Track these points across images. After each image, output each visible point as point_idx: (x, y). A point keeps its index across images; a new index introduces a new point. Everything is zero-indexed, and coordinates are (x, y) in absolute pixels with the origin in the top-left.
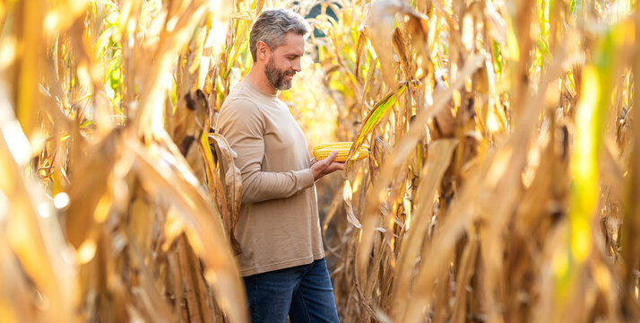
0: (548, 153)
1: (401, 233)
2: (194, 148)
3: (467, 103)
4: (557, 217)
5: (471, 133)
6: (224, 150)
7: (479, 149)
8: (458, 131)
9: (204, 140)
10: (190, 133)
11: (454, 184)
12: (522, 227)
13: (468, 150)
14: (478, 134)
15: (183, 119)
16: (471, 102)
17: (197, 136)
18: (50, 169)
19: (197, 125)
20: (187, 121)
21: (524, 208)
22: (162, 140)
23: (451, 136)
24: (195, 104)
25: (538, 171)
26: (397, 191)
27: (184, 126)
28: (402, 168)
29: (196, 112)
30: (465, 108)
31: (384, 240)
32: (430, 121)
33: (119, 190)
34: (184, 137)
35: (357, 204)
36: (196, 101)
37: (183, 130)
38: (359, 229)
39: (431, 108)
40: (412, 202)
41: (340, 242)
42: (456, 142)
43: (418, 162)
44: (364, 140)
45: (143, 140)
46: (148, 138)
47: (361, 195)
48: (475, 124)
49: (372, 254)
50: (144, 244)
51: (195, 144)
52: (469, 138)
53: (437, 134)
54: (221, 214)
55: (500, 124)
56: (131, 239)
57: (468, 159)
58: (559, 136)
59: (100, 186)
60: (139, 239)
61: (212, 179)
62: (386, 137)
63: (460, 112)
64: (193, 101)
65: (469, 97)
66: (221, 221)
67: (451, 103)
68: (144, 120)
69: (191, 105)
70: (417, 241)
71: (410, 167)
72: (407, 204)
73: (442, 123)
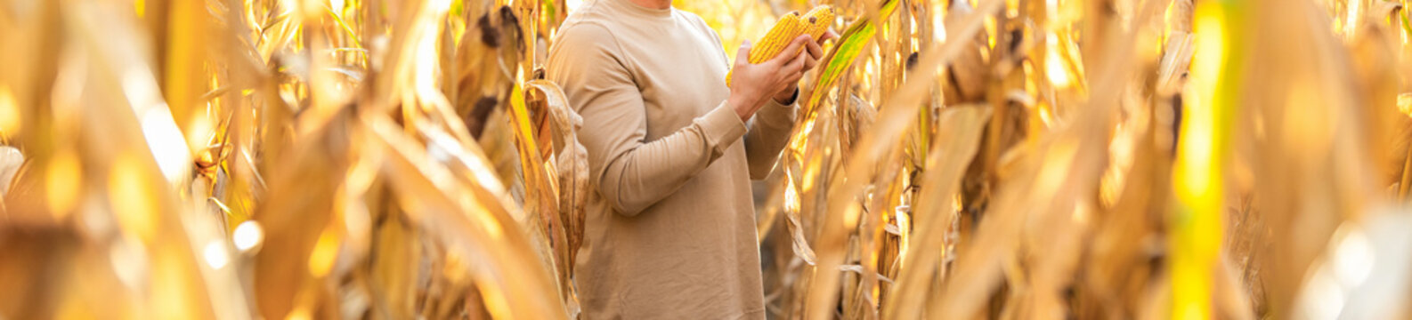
0: (1146, 145)
1: (891, 273)
2: (496, 119)
3: (1008, 38)
4: (1156, 265)
5: (1016, 94)
6: (559, 112)
7: (1032, 124)
8: (993, 92)
9: (517, 100)
10: (488, 92)
11: (986, 185)
12: (1099, 281)
13: (1010, 127)
14: (1027, 98)
15: (474, 64)
16: (1017, 37)
17: (501, 96)
18: (221, 149)
19: (502, 74)
20: (483, 67)
21: (1105, 244)
22: (436, 109)
23: (980, 98)
24: (498, 35)
25: (1130, 177)
26: (883, 199)
27: (477, 79)
28: (893, 157)
29: (499, 50)
30: (1005, 47)
31: (861, 284)
32: (940, 70)
33: (354, 218)
34: (476, 99)
35: (812, 214)
36: (500, 29)
37: (475, 85)
38: (812, 267)
39: (943, 47)
40: (910, 214)
41: (780, 285)
42: (988, 110)
43: (921, 142)
44: (822, 99)
45: (398, 117)
46: (409, 110)
47: (818, 197)
48: (1023, 75)
49: (840, 308)
50: (402, 305)
51: (498, 111)
52: (1012, 103)
53: (953, 93)
54: (551, 238)
55: (1072, 76)
56: (376, 298)
57: (1011, 143)
58: (1165, 114)
59: (320, 212)
60: (393, 295)
61: (533, 174)
62: (867, 85)
63: (996, 56)
64: (494, 30)
65: (1010, 27)
66: (550, 251)
67: (980, 37)
68: (401, 74)
69: (490, 39)
70: (917, 294)
71: (907, 151)
72: (902, 219)
73: (963, 75)
